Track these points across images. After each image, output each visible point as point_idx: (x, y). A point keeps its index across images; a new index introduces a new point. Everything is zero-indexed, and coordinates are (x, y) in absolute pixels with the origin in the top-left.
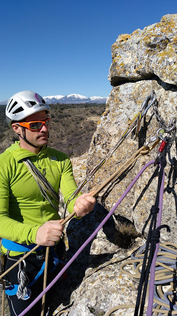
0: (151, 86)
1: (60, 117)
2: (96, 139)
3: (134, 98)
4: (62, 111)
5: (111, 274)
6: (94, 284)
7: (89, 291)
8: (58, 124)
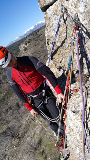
0: (60, 2)
1: (37, 37)
2: (48, 42)
3: (55, 13)
4: (37, 34)
5: (77, 96)
6: (72, 103)
7: (71, 106)
8: (38, 41)
